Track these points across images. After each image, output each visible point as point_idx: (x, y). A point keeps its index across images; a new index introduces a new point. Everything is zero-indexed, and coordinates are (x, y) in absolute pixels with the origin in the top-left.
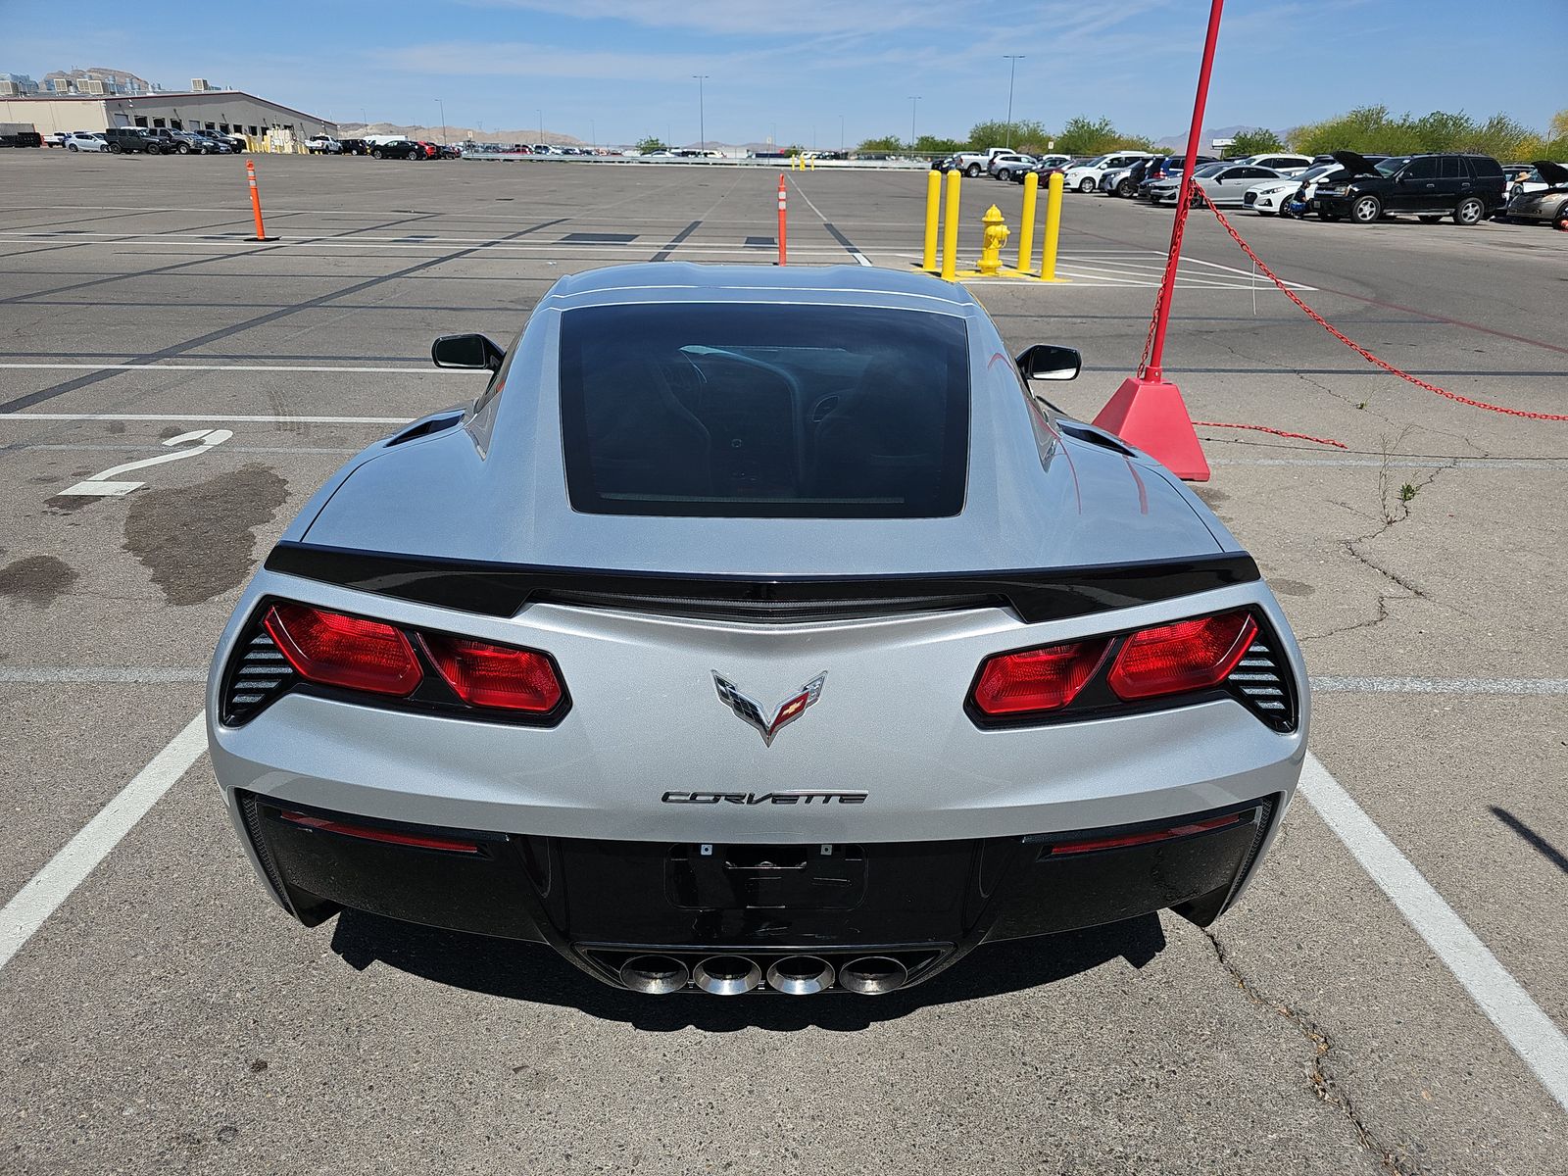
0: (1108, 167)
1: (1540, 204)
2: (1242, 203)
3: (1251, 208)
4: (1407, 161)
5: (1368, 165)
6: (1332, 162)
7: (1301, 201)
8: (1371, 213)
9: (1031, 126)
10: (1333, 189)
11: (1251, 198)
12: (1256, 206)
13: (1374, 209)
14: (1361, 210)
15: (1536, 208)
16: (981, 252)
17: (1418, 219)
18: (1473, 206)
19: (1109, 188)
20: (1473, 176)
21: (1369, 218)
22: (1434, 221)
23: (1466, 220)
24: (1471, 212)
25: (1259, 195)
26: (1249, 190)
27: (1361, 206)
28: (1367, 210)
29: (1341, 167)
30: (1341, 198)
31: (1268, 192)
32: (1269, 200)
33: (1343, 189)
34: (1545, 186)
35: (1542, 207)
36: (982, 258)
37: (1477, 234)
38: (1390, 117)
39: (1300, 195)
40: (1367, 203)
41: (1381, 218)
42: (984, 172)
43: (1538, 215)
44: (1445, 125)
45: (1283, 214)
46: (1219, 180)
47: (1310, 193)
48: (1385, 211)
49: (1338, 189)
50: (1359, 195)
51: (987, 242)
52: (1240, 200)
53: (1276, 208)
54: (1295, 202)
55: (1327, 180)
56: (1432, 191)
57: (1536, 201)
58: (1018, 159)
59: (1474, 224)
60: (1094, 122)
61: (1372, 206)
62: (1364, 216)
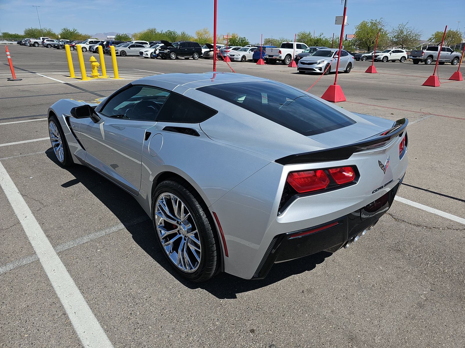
0: (89, 44)
1: (209, 54)
2: (139, 55)
3: (143, 56)
4: (179, 43)
5: (170, 45)
6: (160, 43)
7: (156, 54)
8: (174, 57)
9: (47, 30)
10: (164, 51)
11: (141, 53)
12: (144, 56)
13: (175, 56)
14: (172, 56)
15: (209, 55)
16: (91, 71)
17: (184, 58)
18: (196, 55)
19: (93, 50)
20: (194, 47)
21: (174, 58)
22: (188, 59)
23: (196, 58)
24: (196, 56)
25: (144, 52)
26: (140, 51)
27: (172, 55)
28: (173, 56)
29: (163, 45)
30: (166, 53)
31: (146, 51)
32: (147, 54)
33: (166, 51)
34: (208, 50)
35: (210, 55)
36: (93, 73)
37: (198, 62)
38: (158, 31)
39: (155, 52)
40: (173, 55)
41: (177, 58)
42: (40, 45)
43: (210, 57)
44: (172, 34)
45: (151, 58)
46: (129, 48)
47: (157, 52)
48: (178, 56)
49: (165, 51)
50: (171, 52)
51: (93, 67)
52: (138, 54)
53: (149, 56)
54: (154, 54)
55: (160, 48)
56: (186, 51)
57: (209, 53)
58: (53, 41)
59: (197, 59)
60: (71, 29)
61: (174, 55)
62: (173, 58)
